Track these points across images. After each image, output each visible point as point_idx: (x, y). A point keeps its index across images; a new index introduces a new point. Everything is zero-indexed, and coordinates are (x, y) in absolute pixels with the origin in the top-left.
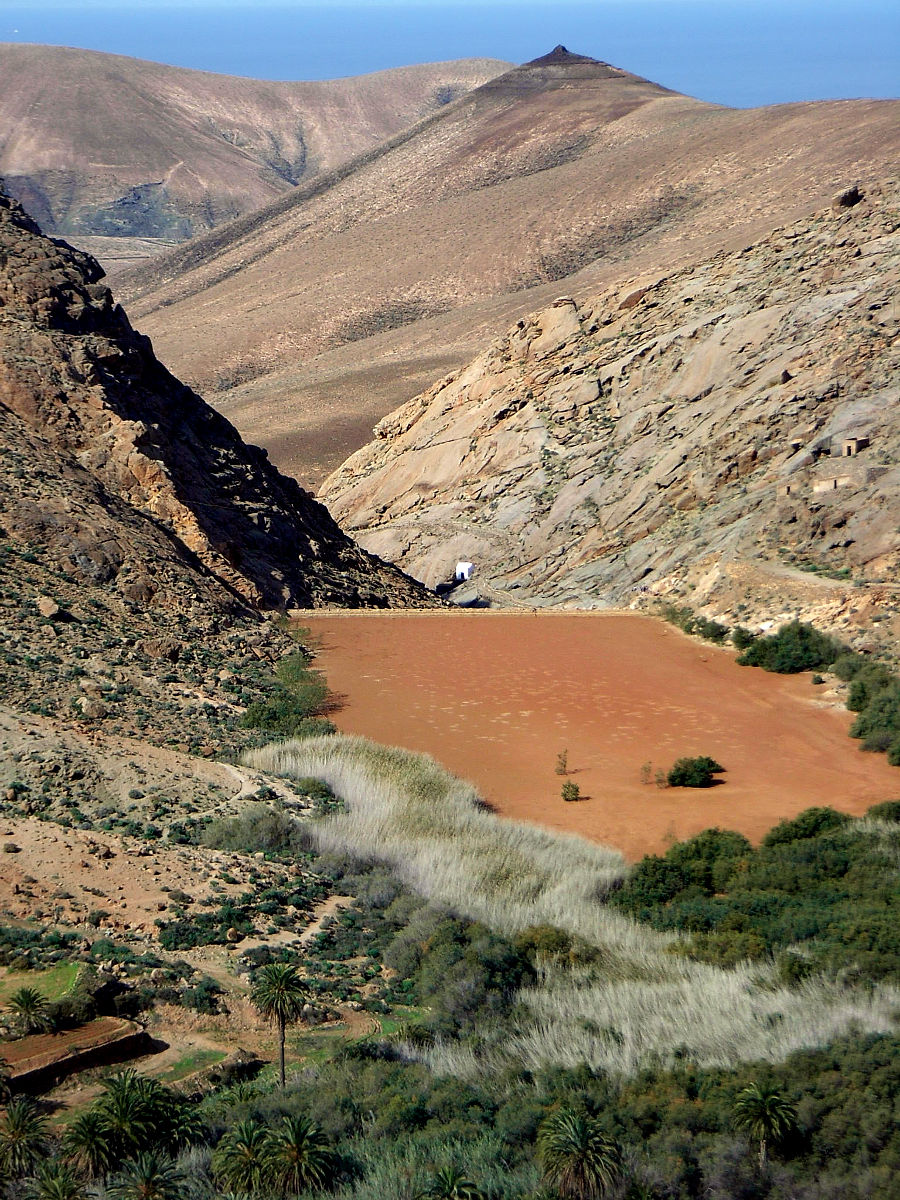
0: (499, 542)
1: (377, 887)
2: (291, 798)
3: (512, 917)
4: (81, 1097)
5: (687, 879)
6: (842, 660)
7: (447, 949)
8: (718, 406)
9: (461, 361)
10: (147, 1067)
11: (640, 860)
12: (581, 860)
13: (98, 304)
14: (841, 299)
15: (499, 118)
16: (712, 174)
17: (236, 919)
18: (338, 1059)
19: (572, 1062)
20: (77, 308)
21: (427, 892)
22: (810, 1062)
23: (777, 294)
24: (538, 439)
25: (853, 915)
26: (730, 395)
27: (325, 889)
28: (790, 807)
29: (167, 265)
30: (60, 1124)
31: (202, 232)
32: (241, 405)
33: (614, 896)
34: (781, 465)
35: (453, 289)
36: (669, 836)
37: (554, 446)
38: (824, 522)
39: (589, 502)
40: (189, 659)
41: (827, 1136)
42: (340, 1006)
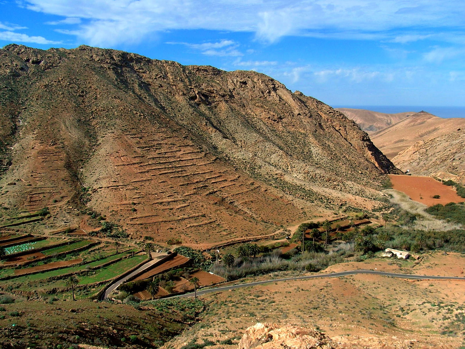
0: (413, 168)
1: (397, 207)
2: (387, 196)
3: (413, 212)
4: (362, 227)
5: (435, 209)
6: (456, 185)
7: (406, 215)
8: (441, 153)
9: (410, 146)
10: (370, 225)
11: (429, 207)
12: (422, 206)
13: (368, 138)
14: (457, 141)
15: (414, 119)
16: (440, 126)
17: (381, 209)
18: (392, 226)
19: (420, 229)
20: (365, 139)
21: (403, 208)
22: (449, 232)
23: (449, 140)
24: (418, 156)
26: (443, 152)
27: (391, 207)
28: (448, 202)
29: (374, 134)
30: (360, 230)
31: (378, 131)
32: (382, 150)
33: (426, 210)
34: (449, 161)
35: (408, 138)
36: (433, 204)
37: (420, 157)
38: (454, 168)
39: (424, 164)
40: (376, 179)
41: (451, 241)
42: (392, 220)
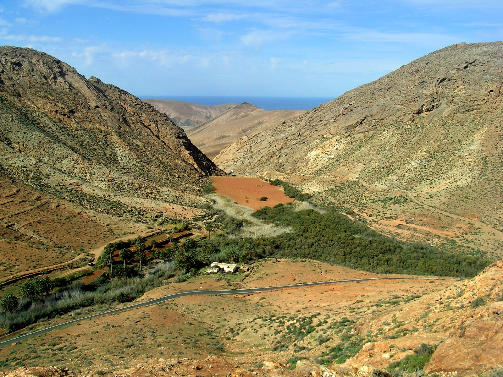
0: (237, 168)
1: (222, 214)
2: (210, 202)
3: (240, 218)
4: (183, 241)
5: (263, 213)
6: (283, 184)
7: (231, 222)
8: (267, 150)
9: (232, 143)
10: (192, 237)
11: (257, 210)
12: (249, 210)
13: (184, 135)
14: (282, 136)
15: (237, 111)
16: (265, 119)
17: (203, 218)
18: (217, 236)
19: (248, 237)
20: (181, 136)
21: (228, 214)
22: (279, 237)
23: (274, 135)
24: (242, 154)
25: (285, 217)
26: (268, 148)
27: (215, 214)
28: (277, 203)
29: (192, 130)
30: (180, 244)
31: (197, 126)
32: (202, 149)
33: (253, 215)
34: (275, 158)
35: (230, 133)
36: (260, 207)
37: (244, 155)
38: (281, 166)
39: (249, 162)
40: (196, 183)
41: (281, 246)
42: (217, 229)
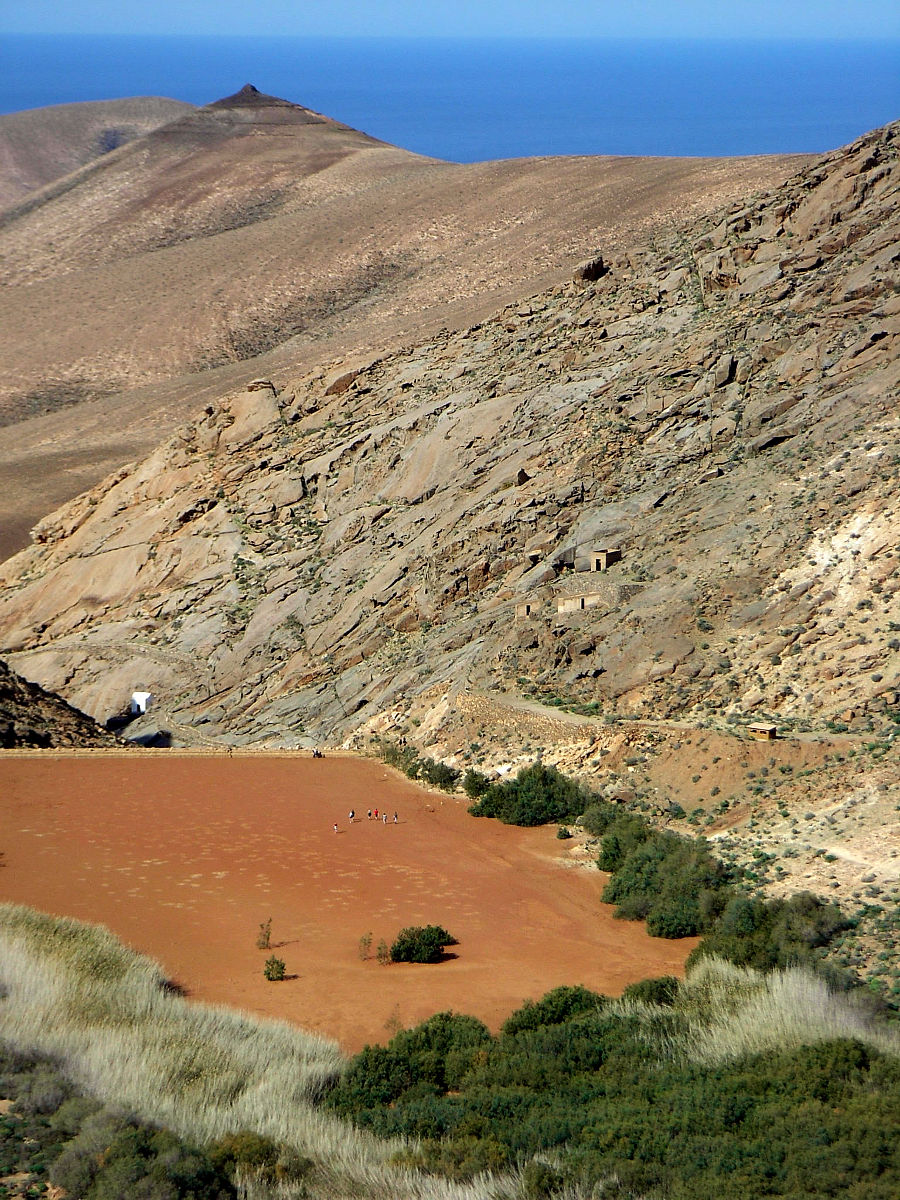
0: (184, 668)
1: (43, 1087)
3: (205, 1122)
5: (415, 1074)
6: (592, 810)
7: (129, 1164)
8: (445, 511)
9: (136, 452)
11: (360, 1052)
12: (288, 1053)
14: (583, 387)
15: (176, 167)
16: (429, 238)
21: (102, 1092)
23: (510, 381)
24: (231, 546)
25: (610, 1116)
26: (457, 498)
28: (534, 986)
33: (326, 1095)
34: (517, 580)
35: (126, 368)
36: (392, 1023)
37: (249, 554)
38: (570, 648)
39: (293, 622)
